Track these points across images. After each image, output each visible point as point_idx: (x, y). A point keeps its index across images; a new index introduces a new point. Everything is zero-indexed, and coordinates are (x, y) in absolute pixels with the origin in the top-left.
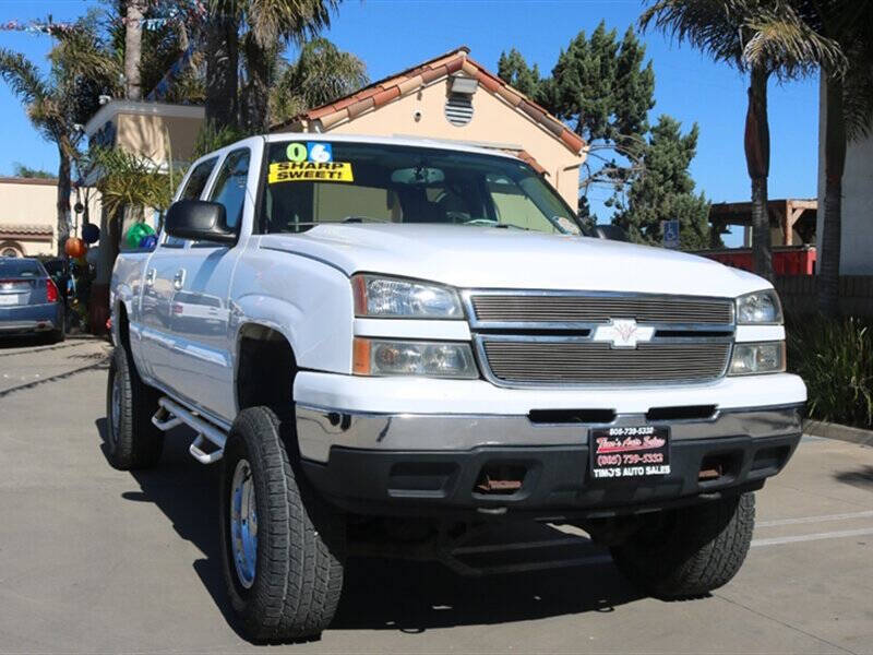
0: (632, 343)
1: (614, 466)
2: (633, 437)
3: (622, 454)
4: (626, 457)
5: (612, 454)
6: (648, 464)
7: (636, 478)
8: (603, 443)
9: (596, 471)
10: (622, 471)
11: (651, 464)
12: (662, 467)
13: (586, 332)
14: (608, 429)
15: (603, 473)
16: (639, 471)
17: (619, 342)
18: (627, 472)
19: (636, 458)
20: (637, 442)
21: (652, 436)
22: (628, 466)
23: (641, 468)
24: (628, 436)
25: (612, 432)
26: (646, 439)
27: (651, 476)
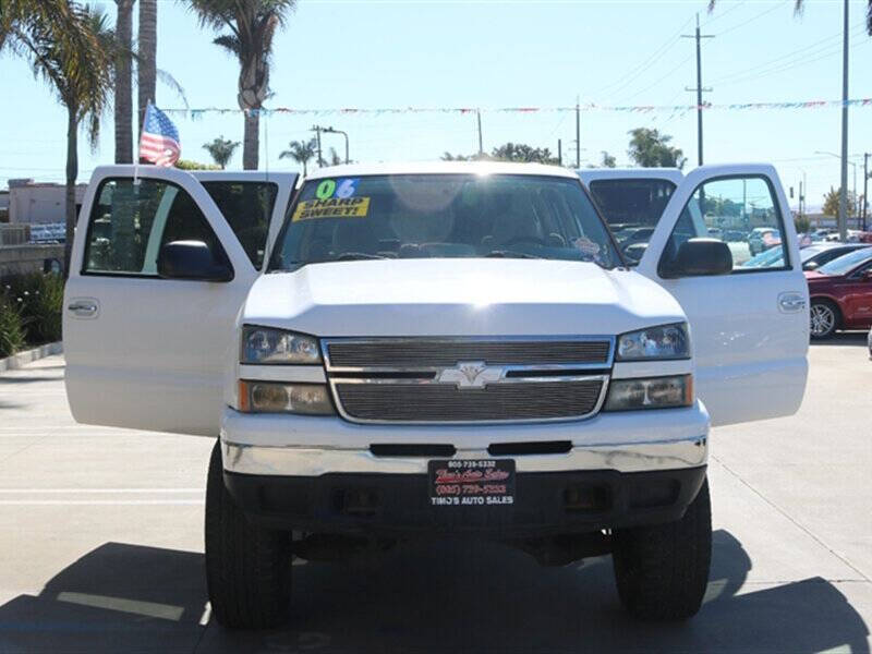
0: (479, 383)
1: (453, 496)
2: (474, 470)
3: (461, 484)
4: (466, 487)
5: (451, 484)
6: (489, 495)
7: (474, 507)
8: (443, 474)
9: (434, 499)
10: (461, 500)
11: (492, 495)
12: (504, 498)
13: (431, 375)
14: (447, 462)
15: (441, 501)
16: (480, 500)
17: (464, 383)
18: (465, 501)
19: (477, 489)
20: (478, 474)
21: (495, 470)
22: (467, 495)
23: (481, 498)
24: (467, 468)
25: (451, 465)
26: (488, 472)
27: (492, 505)
